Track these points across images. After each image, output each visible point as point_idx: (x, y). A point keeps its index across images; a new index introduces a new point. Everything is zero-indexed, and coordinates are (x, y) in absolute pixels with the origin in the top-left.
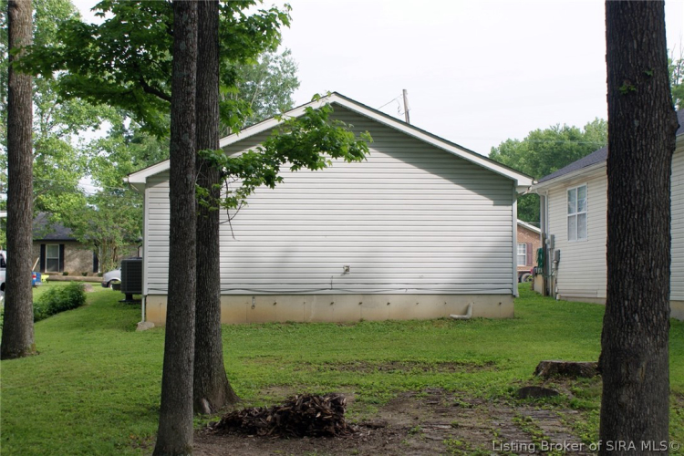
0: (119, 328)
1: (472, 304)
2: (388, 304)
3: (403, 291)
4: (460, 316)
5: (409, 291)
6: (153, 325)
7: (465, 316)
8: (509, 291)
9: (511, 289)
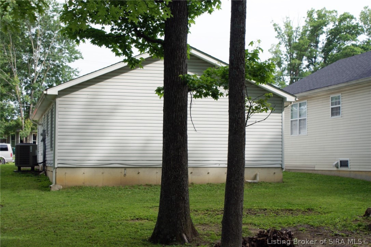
0: (39, 189)
1: (258, 174)
2: (208, 173)
3: (217, 166)
4: (252, 181)
5: (221, 166)
6: (62, 187)
7: (255, 181)
8: (280, 166)
9: (281, 164)
